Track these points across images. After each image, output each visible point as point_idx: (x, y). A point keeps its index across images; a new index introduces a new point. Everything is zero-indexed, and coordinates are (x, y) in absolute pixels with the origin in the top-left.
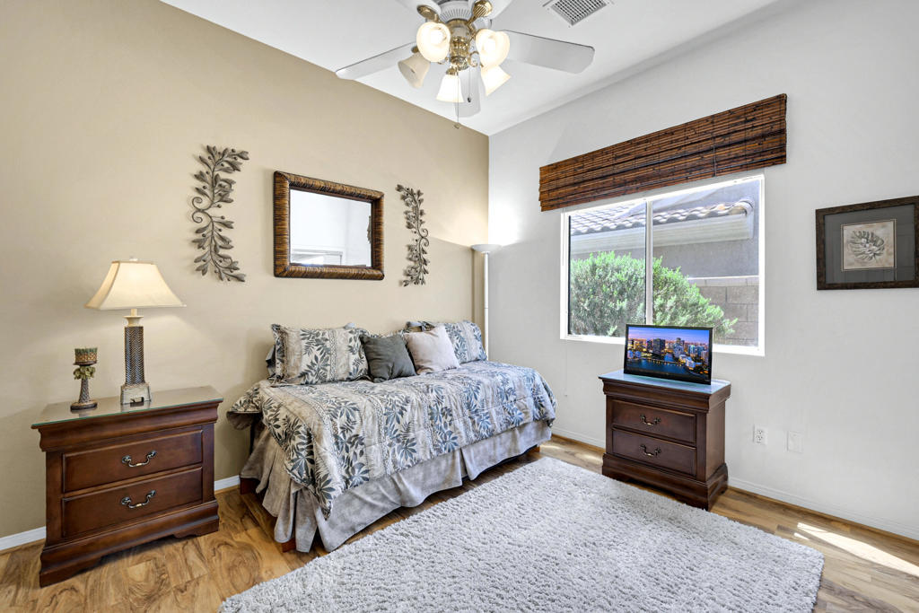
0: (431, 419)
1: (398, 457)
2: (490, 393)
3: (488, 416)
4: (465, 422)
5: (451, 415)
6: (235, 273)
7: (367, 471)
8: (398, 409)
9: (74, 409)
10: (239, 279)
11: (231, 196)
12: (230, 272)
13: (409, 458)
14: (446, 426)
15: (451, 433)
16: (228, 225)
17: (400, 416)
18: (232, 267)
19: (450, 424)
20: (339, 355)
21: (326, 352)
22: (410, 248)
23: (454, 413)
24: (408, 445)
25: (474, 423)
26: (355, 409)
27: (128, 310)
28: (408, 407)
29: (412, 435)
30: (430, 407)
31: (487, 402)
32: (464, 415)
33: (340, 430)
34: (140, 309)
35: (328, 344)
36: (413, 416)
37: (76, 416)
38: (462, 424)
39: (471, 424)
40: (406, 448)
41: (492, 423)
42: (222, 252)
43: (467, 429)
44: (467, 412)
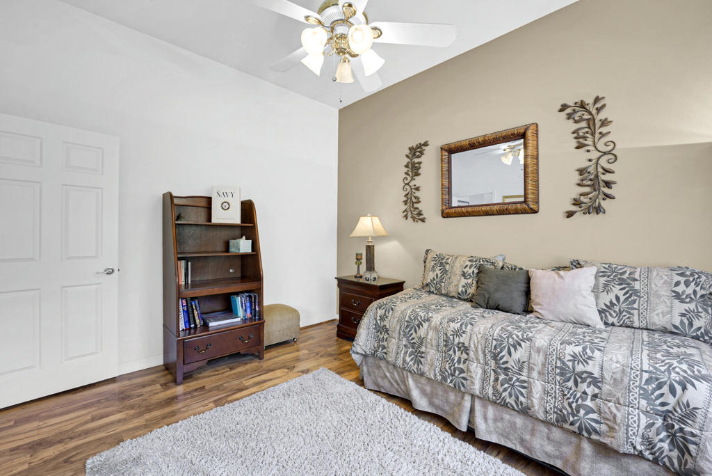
0: (446, 346)
1: (408, 359)
2: (538, 359)
3: (526, 385)
4: (485, 372)
5: (467, 354)
6: (421, 217)
7: (386, 353)
8: (417, 322)
9: (356, 277)
10: (423, 220)
11: (420, 171)
12: (419, 217)
13: (416, 365)
14: (459, 361)
15: (462, 371)
16: (417, 189)
17: (417, 329)
18: (420, 214)
19: (464, 363)
20: (453, 277)
21: (445, 272)
22: (581, 172)
23: (472, 354)
24: (418, 356)
25: (496, 380)
26: (392, 309)
27: (368, 237)
28: (426, 325)
29: (423, 349)
30: (446, 335)
31: (530, 369)
32: (486, 364)
33: (378, 318)
34: (373, 237)
35: (447, 267)
36: (427, 334)
37: (356, 280)
38: (480, 371)
39: (492, 378)
40: (416, 356)
41: (529, 396)
42: (416, 205)
43: (485, 379)
44: (492, 363)
